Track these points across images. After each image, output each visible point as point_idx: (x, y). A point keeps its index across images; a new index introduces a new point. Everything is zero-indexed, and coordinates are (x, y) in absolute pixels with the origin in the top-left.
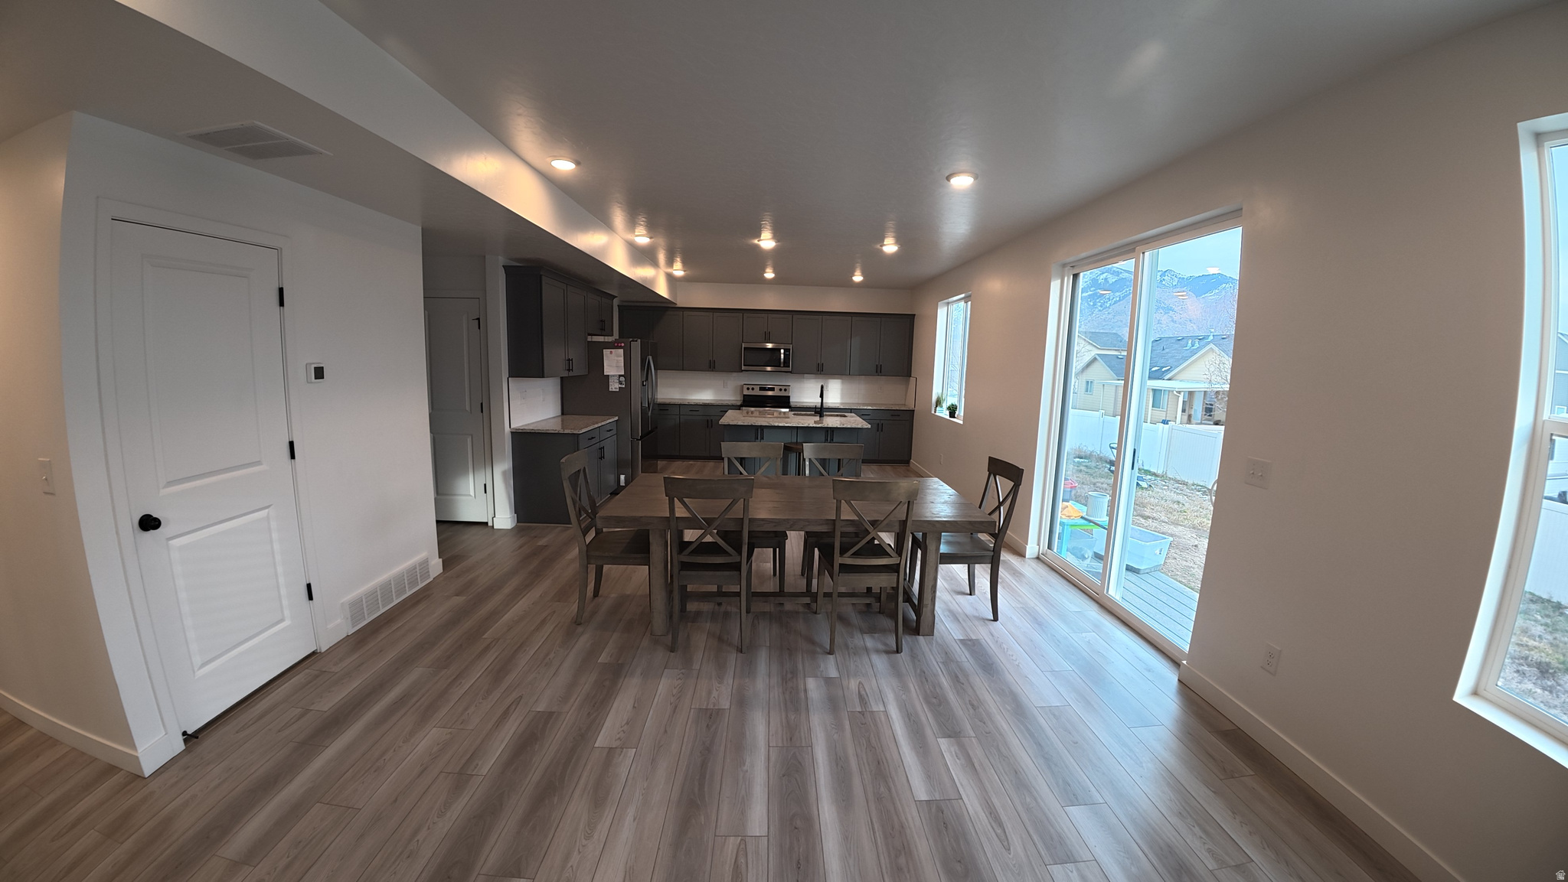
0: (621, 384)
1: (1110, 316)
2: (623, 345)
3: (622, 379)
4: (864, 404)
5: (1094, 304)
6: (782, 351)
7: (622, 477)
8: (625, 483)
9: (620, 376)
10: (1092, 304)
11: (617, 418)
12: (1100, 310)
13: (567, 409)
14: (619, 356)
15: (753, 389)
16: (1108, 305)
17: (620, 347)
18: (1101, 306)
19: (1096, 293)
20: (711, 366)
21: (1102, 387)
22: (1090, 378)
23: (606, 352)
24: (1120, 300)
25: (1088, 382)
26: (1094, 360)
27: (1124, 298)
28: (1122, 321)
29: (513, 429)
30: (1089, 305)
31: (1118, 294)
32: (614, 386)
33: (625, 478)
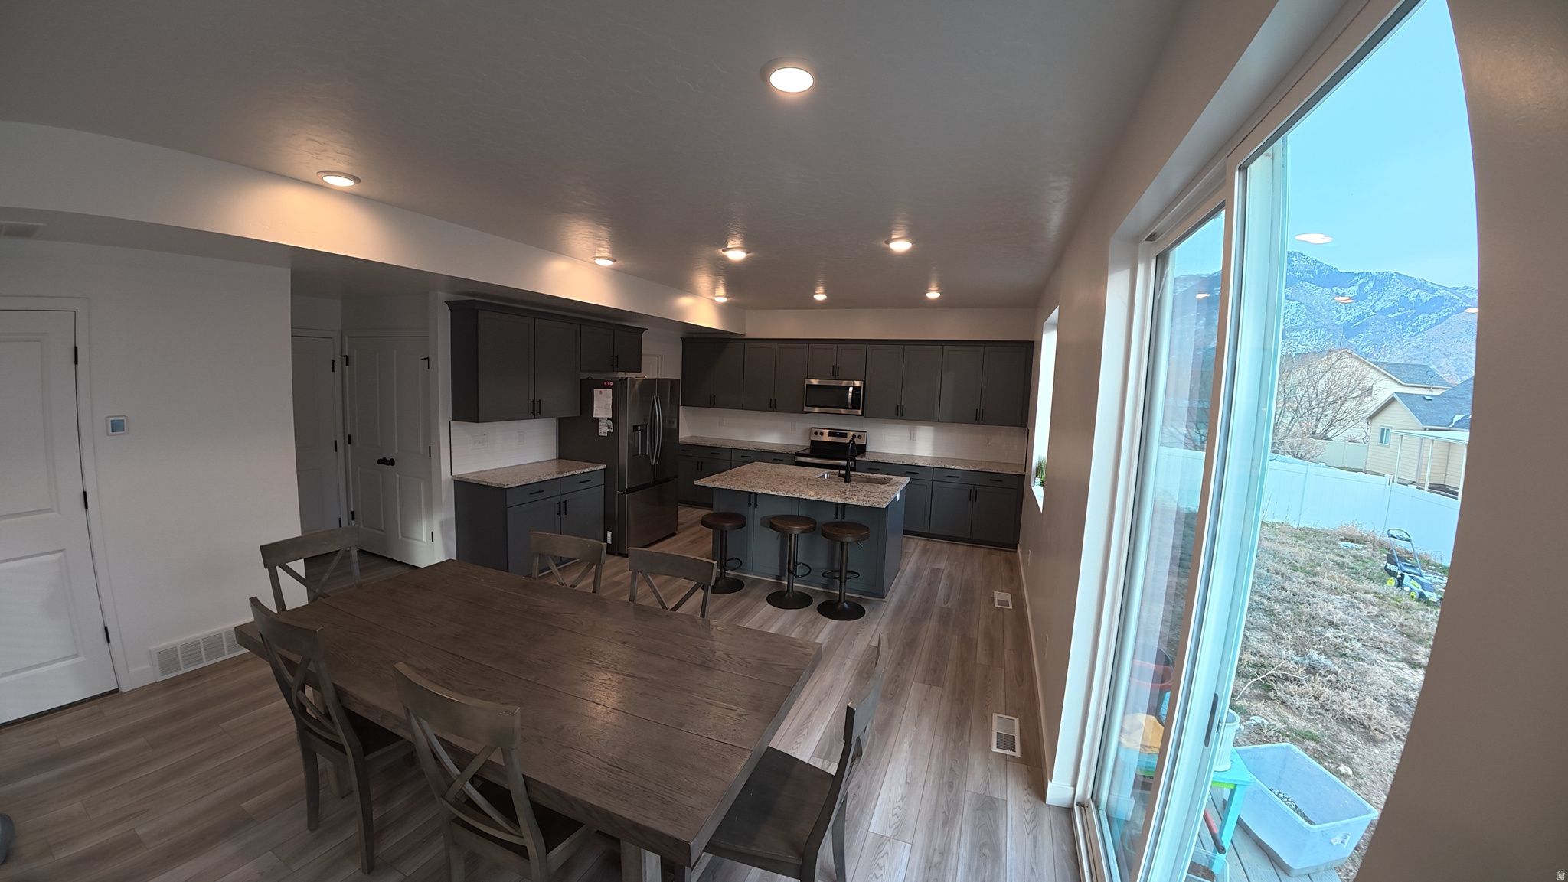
0: (609, 428)
1: (1425, 343)
2: (611, 384)
3: (610, 422)
4: (955, 461)
5: (1404, 328)
6: (851, 389)
7: (609, 534)
8: (612, 540)
9: (609, 419)
10: (1401, 327)
11: (604, 466)
12: (1411, 336)
13: (565, 453)
14: (608, 397)
15: (822, 434)
16: (1422, 330)
17: (609, 387)
18: (1413, 331)
19: (1406, 315)
20: (772, 405)
21: (1400, 437)
22: (1386, 425)
23: (596, 391)
24: (1436, 324)
25: (1383, 430)
26: (1392, 400)
27: (1442, 320)
28: (1440, 350)
29: (455, 476)
30: (1398, 329)
31: (1434, 315)
32: (604, 430)
33: (612, 534)
